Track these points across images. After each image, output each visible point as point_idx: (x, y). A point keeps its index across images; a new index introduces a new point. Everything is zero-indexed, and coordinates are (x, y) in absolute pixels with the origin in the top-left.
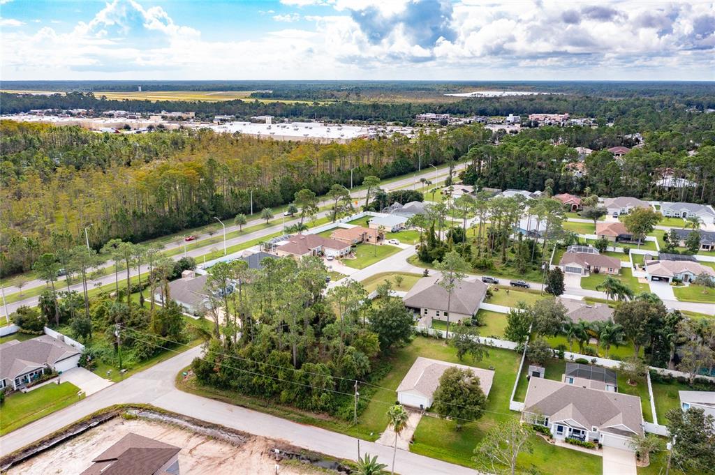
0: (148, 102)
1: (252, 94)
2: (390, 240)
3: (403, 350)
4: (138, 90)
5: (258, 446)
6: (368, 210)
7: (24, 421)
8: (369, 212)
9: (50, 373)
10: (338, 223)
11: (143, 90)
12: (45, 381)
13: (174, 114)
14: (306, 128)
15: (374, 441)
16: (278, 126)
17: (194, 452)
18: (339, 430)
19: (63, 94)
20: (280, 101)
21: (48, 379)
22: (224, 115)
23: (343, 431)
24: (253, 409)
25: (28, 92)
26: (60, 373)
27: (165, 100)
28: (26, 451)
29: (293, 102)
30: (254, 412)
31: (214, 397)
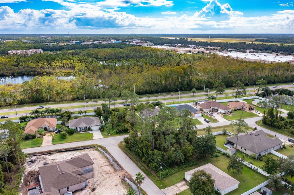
0: (207, 42)
1: (255, 40)
2: (256, 111)
3: (211, 159)
4: (209, 37)
5: (121, 173)
6: (258, 96)
7: (73, 141)
8: (258, 97)
9: (90, 129)
10: (237, 99)
11: (211, 38)
12: (87, 131)
13: (212, 47)
14: (265, 56)
15: (161, 189)
16: (251, 54)
17: (102, 167)
18: (153, 180)
19: (178, 38)
20: (264, 43)
21: (88, 131)
22: (232, 48)
23: (153, 181)
24: (133, 161)
25: (167, 38)
26: (93, 130)
27: (213, 41)
28: (66, 149)
29: (270, 44)
30: (132, 162)
31: (125, 152)
